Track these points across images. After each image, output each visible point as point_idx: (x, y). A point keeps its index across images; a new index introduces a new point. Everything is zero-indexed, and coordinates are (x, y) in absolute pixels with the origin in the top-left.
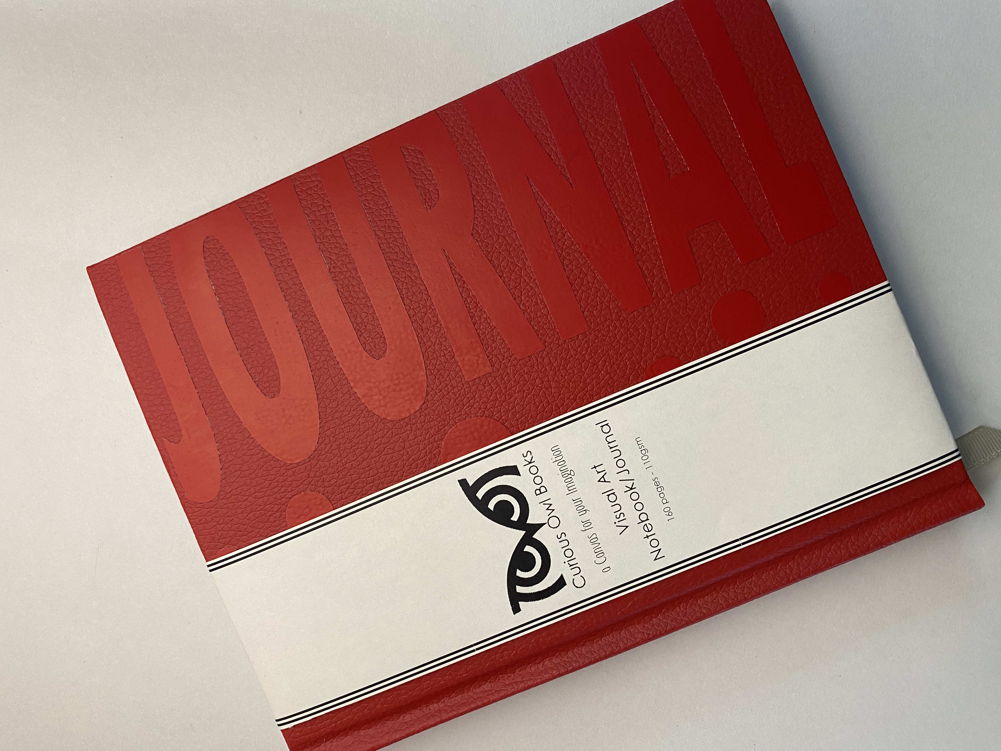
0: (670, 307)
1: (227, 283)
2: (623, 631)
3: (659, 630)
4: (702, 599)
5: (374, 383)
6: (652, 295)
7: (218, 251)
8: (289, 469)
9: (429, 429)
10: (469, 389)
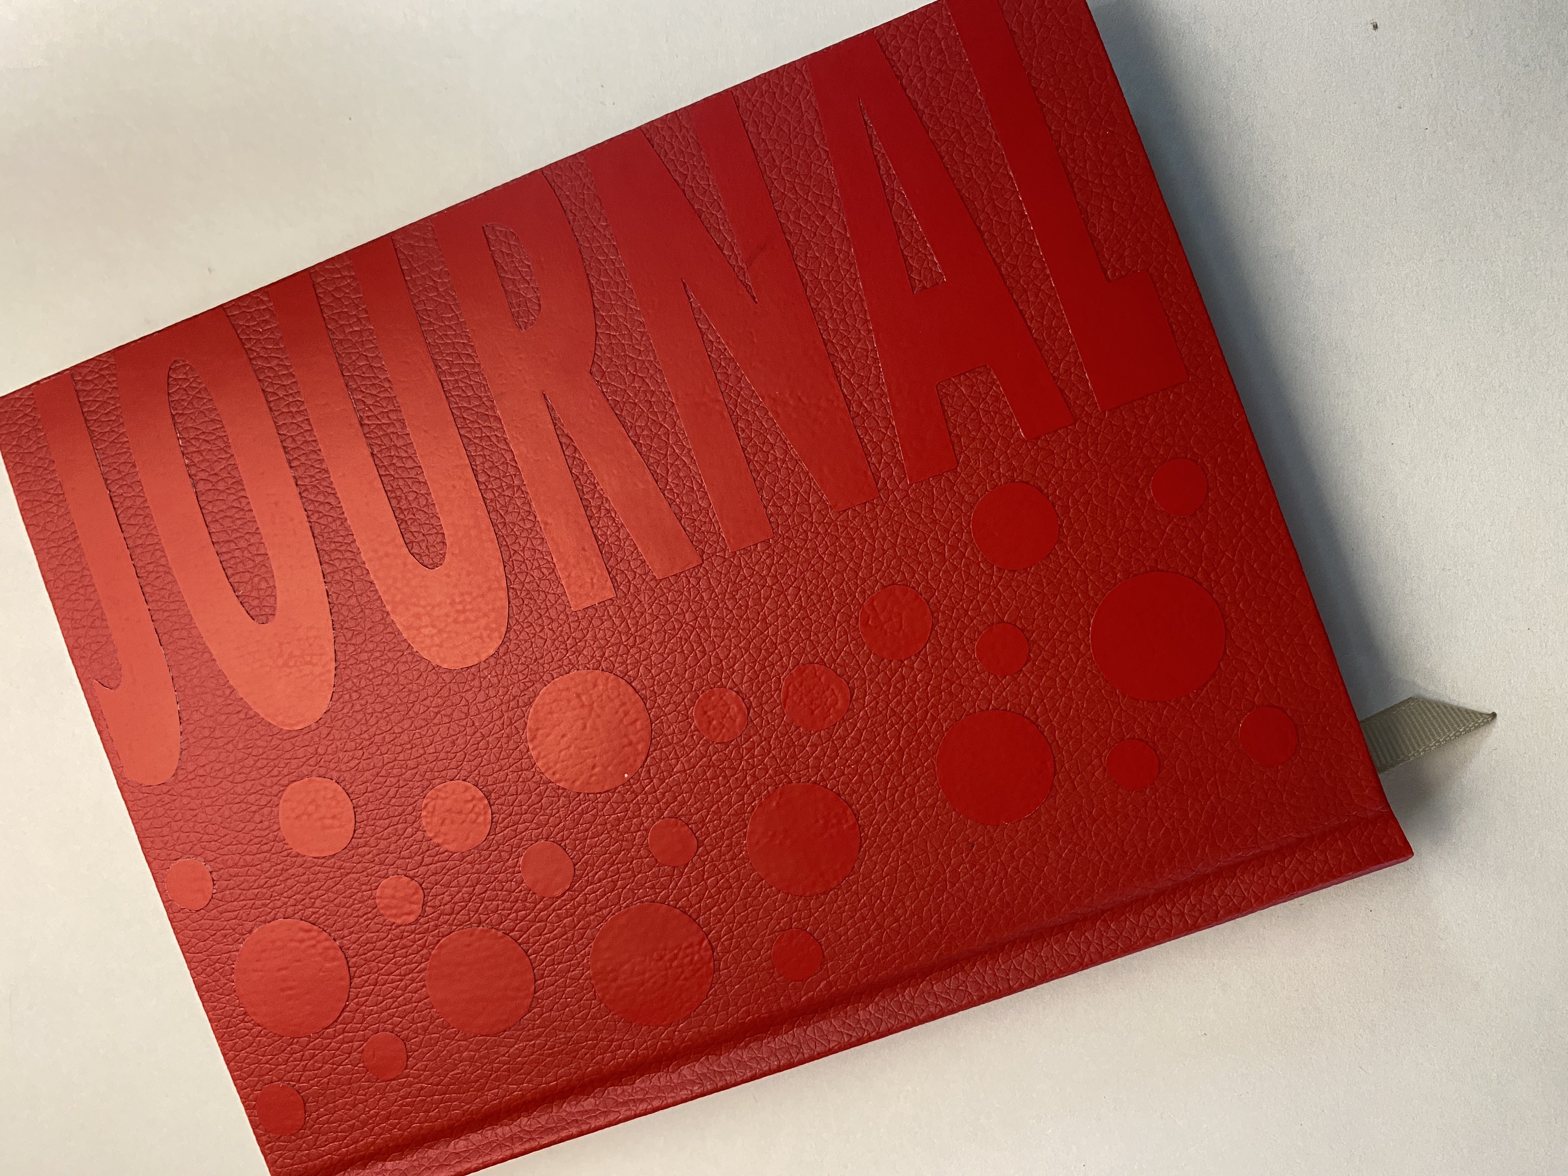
0: (906, 505)
1: (203, 437)
2: (809, 1029)
3: (868, 1031)
4: (940, 983)
5: (424, 607)
6: (877, 484)
7: (191, 383)
8: (285, 740)
9: (509, 686)
10: (577, 624)
